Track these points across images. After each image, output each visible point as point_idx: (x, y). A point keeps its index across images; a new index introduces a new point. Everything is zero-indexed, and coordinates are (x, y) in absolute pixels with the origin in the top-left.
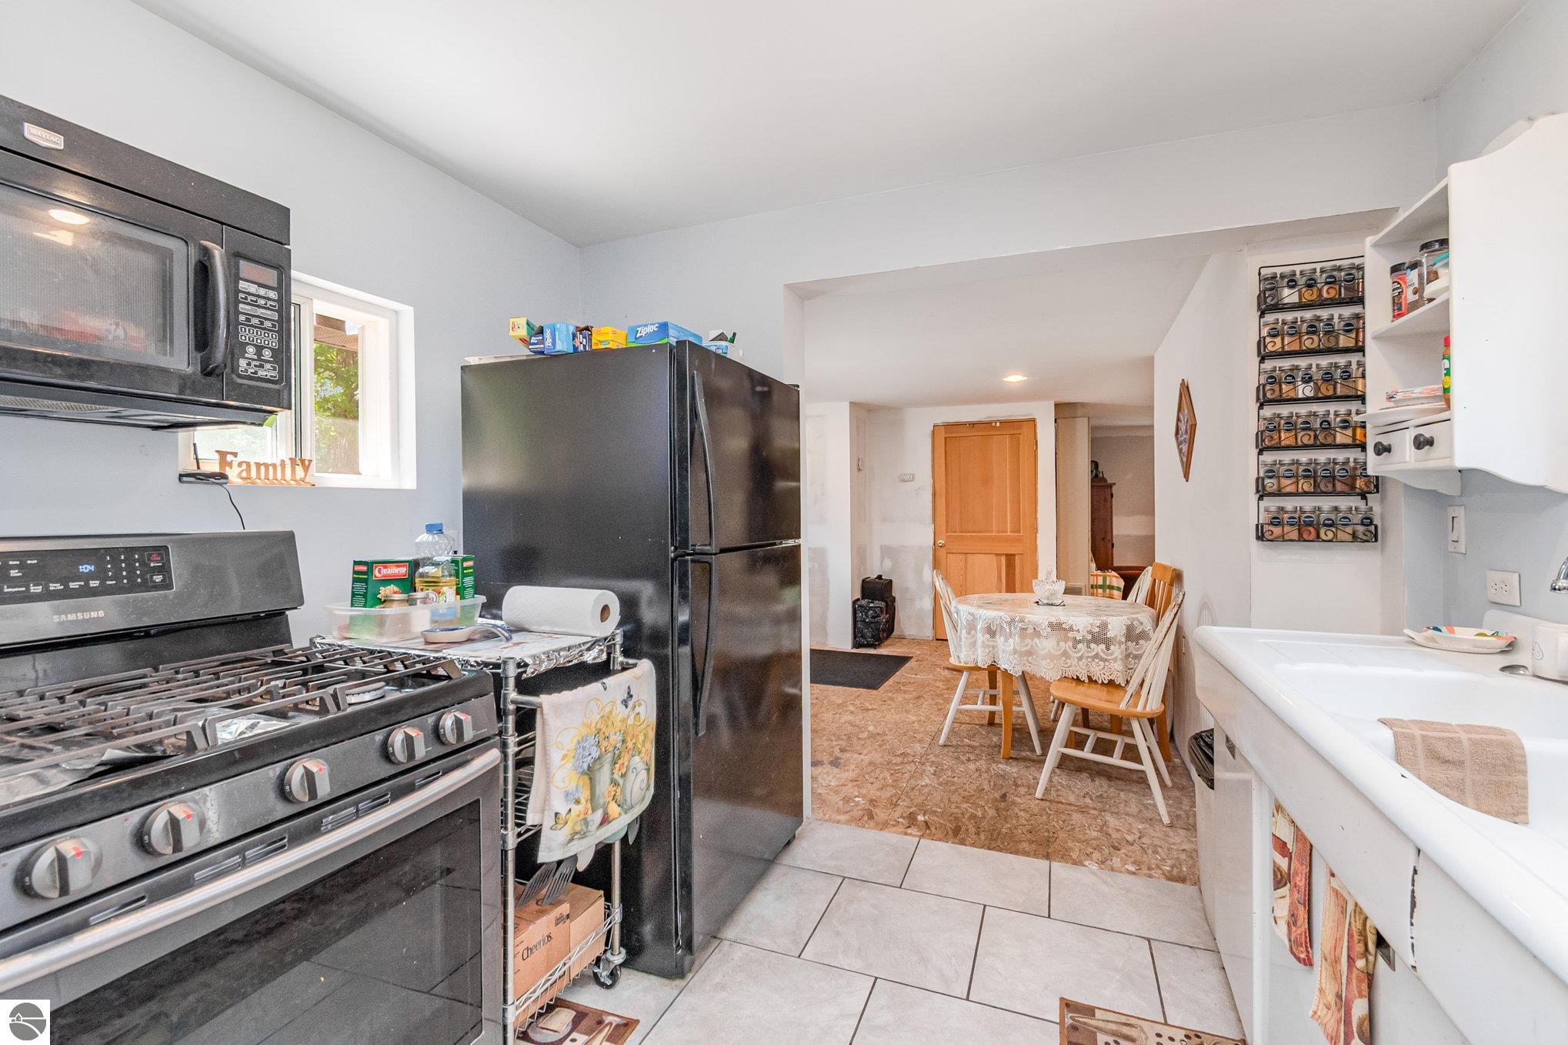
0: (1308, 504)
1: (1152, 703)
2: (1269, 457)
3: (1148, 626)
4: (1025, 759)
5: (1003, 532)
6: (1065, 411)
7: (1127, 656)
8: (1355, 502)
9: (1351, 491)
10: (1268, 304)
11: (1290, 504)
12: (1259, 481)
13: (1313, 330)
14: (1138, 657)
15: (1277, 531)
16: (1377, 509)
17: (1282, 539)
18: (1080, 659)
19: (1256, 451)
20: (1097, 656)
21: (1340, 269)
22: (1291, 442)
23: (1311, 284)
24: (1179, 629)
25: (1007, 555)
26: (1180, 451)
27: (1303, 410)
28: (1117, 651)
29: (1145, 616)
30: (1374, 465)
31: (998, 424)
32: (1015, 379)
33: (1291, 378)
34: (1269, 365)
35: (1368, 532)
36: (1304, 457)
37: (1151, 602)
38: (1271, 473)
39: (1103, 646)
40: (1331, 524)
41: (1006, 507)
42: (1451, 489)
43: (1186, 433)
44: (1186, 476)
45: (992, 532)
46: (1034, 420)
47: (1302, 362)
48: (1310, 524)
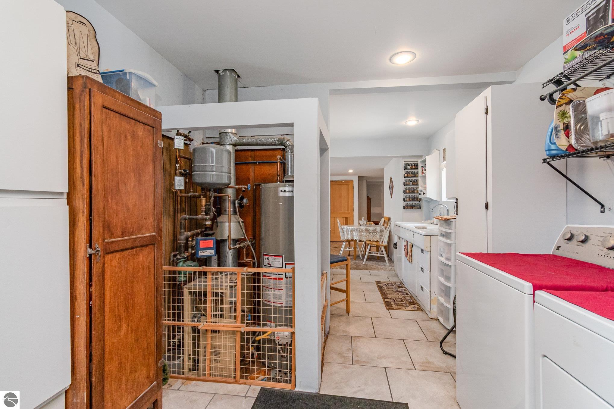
0: (411, 203)
1: (385, 243)
2: (405, 195)
3: (384, 229)
4: (359, 260)
5: (344, 211)
6: (361, 178)
7: (380, 236)
8: (418, 202)
9: (417, 201)
10: (405, 168)
11: (408, 203)
12: (404, 199)
13: (412, 173)
14: (382, 236)
15: (406, 207)
16: (421, 204)
17: (407, 209)
18: (371, 236)
19: (403, 194)
20: (374, 235)
21: (416, 163)
22: (409, 192)
23: (412, 165)
24: (390, 230)
25: (346, 217)
26: (390, 192)
27: (410, 187)
28: (378, 234)
29: (383, 227)
30: (420, 197)
31: (343, 182)
32: (351, 171)
33: (409, 181)
34: (406, 178)
35: (420, 207)
36: (411, 195)
37: (384, 225)
38: (406, 197)
39: (375, 233)
40: (414, 206)
41: (345, 205)
42: (429, 200)
43: (391, 188)
44: (391, 197)
45: (341, 211)
46: (353, 181)
47: (410, 179)
48: (411, 206)
